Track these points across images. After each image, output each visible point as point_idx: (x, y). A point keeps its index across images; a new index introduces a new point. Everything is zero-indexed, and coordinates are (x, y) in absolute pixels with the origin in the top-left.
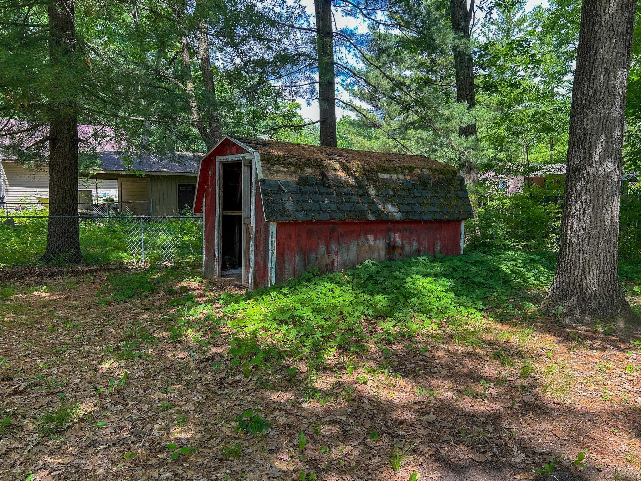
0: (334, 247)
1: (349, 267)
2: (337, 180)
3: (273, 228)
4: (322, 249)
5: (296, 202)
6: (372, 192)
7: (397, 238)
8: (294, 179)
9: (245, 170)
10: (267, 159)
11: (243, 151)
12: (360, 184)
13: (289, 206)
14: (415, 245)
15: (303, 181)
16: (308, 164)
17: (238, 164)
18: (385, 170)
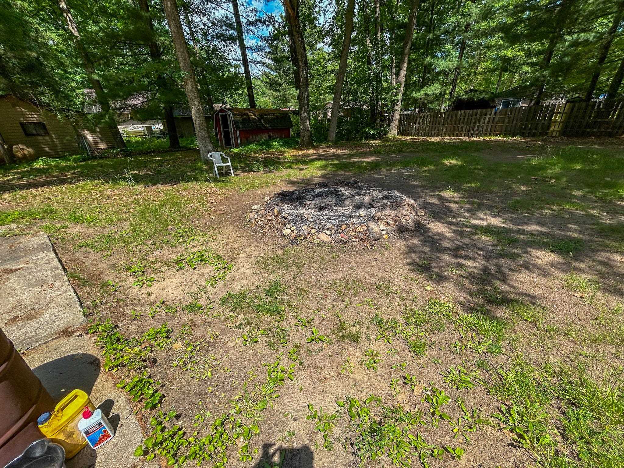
0: (254, 137)
1: (258, 141)
2: (253, 119)
3: (238, 132)
4: (251, 137)
5: (242, 125)
6: (262, 121)
7: (271, 134)
8: (241, 119)
9: (228, 117)
10: (234, 114)
11: (226, 112)
12: (259, 120)
13: (241, 126)
14: (277, 136)
15: (244, 119)
16: (245, 114)
17: (226, 115)
18: (265, 115)
